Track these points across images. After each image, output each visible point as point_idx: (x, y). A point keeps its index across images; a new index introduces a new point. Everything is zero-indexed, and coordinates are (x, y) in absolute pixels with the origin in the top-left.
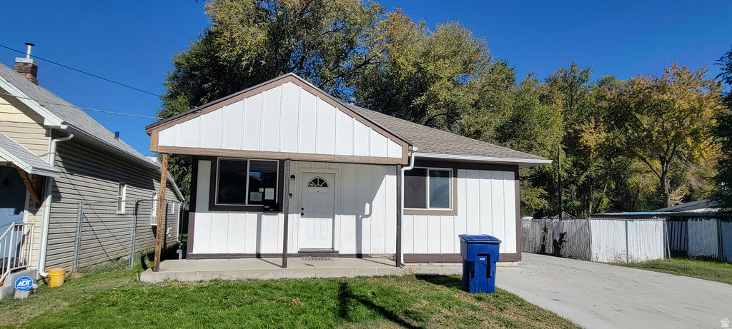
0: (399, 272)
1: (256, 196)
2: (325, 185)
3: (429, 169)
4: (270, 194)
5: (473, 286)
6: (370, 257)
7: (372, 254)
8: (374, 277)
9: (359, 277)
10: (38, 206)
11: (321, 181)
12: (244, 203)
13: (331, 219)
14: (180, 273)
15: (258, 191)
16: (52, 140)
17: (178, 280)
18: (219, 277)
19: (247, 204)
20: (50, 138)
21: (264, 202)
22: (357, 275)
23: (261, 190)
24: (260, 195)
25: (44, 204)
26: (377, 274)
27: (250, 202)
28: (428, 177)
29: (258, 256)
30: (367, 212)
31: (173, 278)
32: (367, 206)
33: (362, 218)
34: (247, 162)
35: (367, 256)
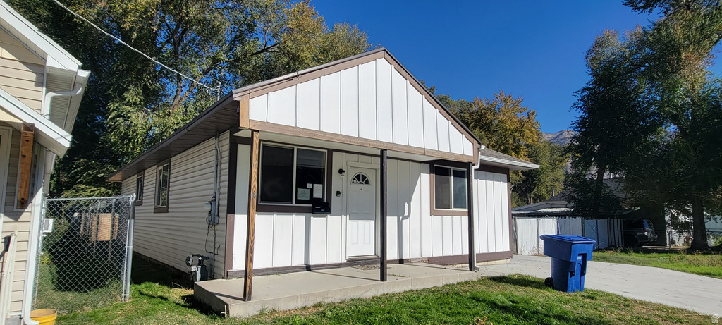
0: (473, 276)
1: (303, 194)
2: (367, 182)
3: (452, 168)
4: (318, 191)
5: (571, 286)
6: (410, 262)
7: (413, 259)
8: (458, 283)
9: (447, 285)
10: (24, 204)
11: (364, 177)
12: (291, 202)
13: (373, 221)
14: (279, 300)
15: (306, 188)
16: (47, 92)
17: (277, 309)
18: (322, 300)
19: (294, 204)
20: (44, 89)
21: (313, 201)
22: (445, 283)
23: (309, 186)
24: (308, 192)
25: (33, 201)
26: (459, 280)
27: (298, 201)
28: (452, 177)
29: (308, 268)
30: (406, 214)
31: (269, 308)
32: (407, 205)
33: (402, 219)
34: (293, 150)
35: (408, 261)
